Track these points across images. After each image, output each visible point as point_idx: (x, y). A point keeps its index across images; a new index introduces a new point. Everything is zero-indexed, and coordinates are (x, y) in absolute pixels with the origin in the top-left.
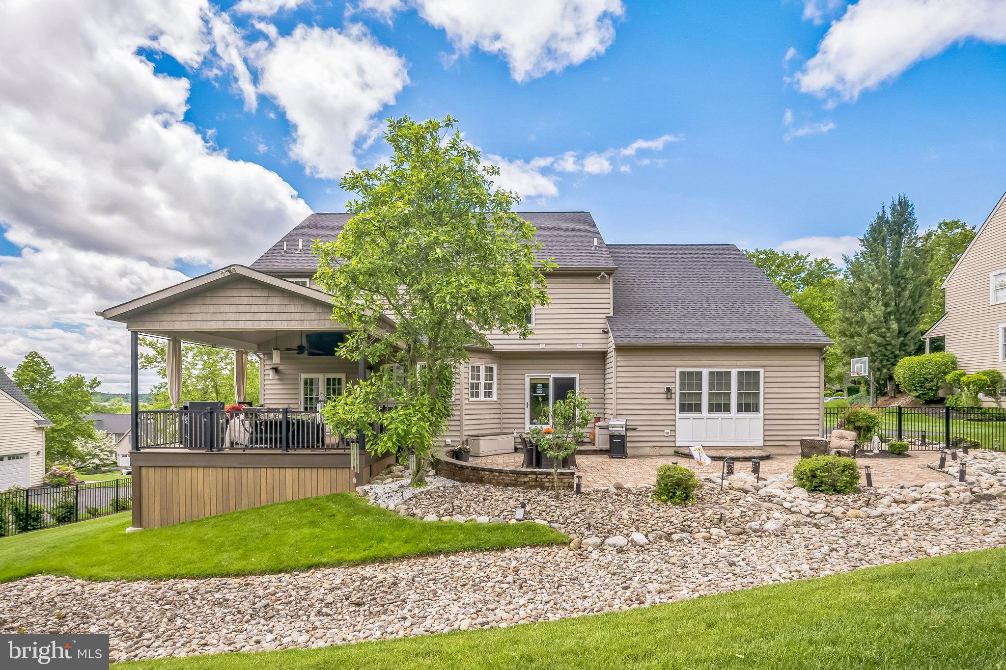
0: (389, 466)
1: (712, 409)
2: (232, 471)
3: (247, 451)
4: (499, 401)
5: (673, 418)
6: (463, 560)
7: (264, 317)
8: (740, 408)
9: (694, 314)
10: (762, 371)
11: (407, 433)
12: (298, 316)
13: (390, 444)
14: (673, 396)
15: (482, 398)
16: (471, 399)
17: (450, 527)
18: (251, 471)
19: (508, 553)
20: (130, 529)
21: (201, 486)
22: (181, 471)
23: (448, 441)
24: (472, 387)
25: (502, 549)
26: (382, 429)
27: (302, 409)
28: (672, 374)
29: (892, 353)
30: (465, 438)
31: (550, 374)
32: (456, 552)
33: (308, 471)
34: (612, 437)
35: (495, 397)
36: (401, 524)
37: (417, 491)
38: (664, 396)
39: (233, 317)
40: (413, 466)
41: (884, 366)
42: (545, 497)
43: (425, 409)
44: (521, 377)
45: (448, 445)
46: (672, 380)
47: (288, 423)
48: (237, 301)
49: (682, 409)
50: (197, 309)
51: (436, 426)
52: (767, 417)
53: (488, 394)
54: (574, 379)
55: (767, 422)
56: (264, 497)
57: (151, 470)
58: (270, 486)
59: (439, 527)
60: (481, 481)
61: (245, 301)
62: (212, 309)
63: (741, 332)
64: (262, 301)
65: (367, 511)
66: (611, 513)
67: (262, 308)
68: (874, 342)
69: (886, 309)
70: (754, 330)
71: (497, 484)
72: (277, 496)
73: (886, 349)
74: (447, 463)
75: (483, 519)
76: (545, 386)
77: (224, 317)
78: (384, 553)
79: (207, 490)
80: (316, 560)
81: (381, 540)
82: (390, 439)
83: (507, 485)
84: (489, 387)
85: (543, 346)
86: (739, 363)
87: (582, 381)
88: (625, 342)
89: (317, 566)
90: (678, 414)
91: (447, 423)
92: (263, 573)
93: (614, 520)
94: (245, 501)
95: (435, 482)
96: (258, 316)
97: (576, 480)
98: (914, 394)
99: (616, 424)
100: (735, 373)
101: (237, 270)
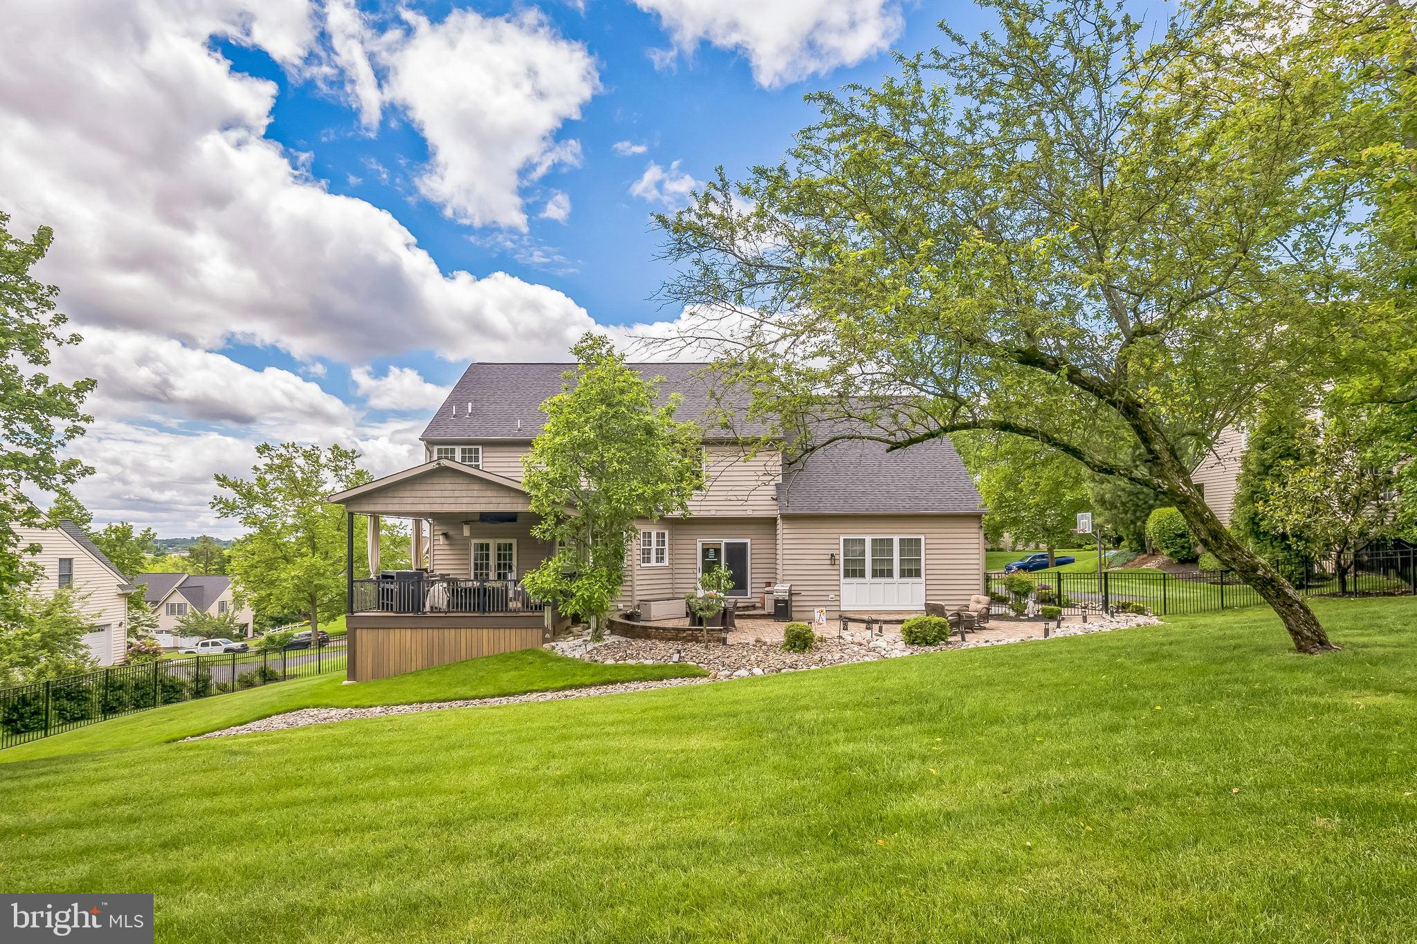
0: (567, 628)
1: (875, 574)
2: (436, 631)
3: (448, 615)
4: (671, 566)
5: (837, 583)
6: (633, 685)
7: (465, 500)
8: (903, 574)
9: (861, 481)
10: (923, 538)
11: (591, 598)
12: (494, 500)
13: (578, 607)
14: (837, 562)
15: (653, 563)
16: (643, 565)
17: (625, 667)
18: (453, 631)
19: (665, 681)
20: (346, 682)
21: (408, 645)
22: (391, 631)
23: (621, 606)
24: (644, 554)
25: (662, 680)
26: (573, 595)
27: (472, 578)
28: (837, 541)
29: (1146, 503)
30: (636, 603)
31: (723, 541)
32: (629, 681)
33: (502, 631)
34: (777, 601)
35: (666, 562)
36: (588, 666)
37: (597, 645)
38: (829, 562)
39: (438, 500)
40: (593, 625)
41: (1138, 518)
42: (698, 648)
43: (604, 580)
44: (693, 542)
45: (620, 610)
46: (837, 547)
47: (485, 590)
48: (442, 486)
49: (846, 575)
50: (407, 494)
51: (612, 593)
52: (928, 582)
53: (660, 559)
54: (745, 544)
55: (928, 587)
56: (463, 653)
57: (365, 631)
58: (469, 644)
59: (616, 667)
60: (648, 637)
61: (450, 487)
62: (419, 494)
63: (903, 500)
64: (463, 487)
65: (559, 660)
66: (744, 657)
67: (464, 493)
68: (1124, 490)
69: (1134, 452)
70: (917, 498)
71: (661, 639)
72: (475, 652)
73: (1138, 499)
74: (620, 623)
75: (650, 662)
76: (718, 551)
77: (431, 500)
78: (578, 683)
79: (414, 648)
80: (530, 688)
81: (574, 675)
82: (577, 603)
83: (670, 640)
84: (660, 552)
85: (713, 513)
86: (900, 530)
87: (754, 547)
88: (790, 512)
89: (532, 691)
90: (843, 580)
91: (621, 588)
92: (493, 697)
93: (744, 661)
94: (447, 657)
95: (610, 639)
96: (460, 500)
97: (723, 635)
98: (1166, 552)
99: (781, 589)
100: (896, 539)
101: (445, 463)
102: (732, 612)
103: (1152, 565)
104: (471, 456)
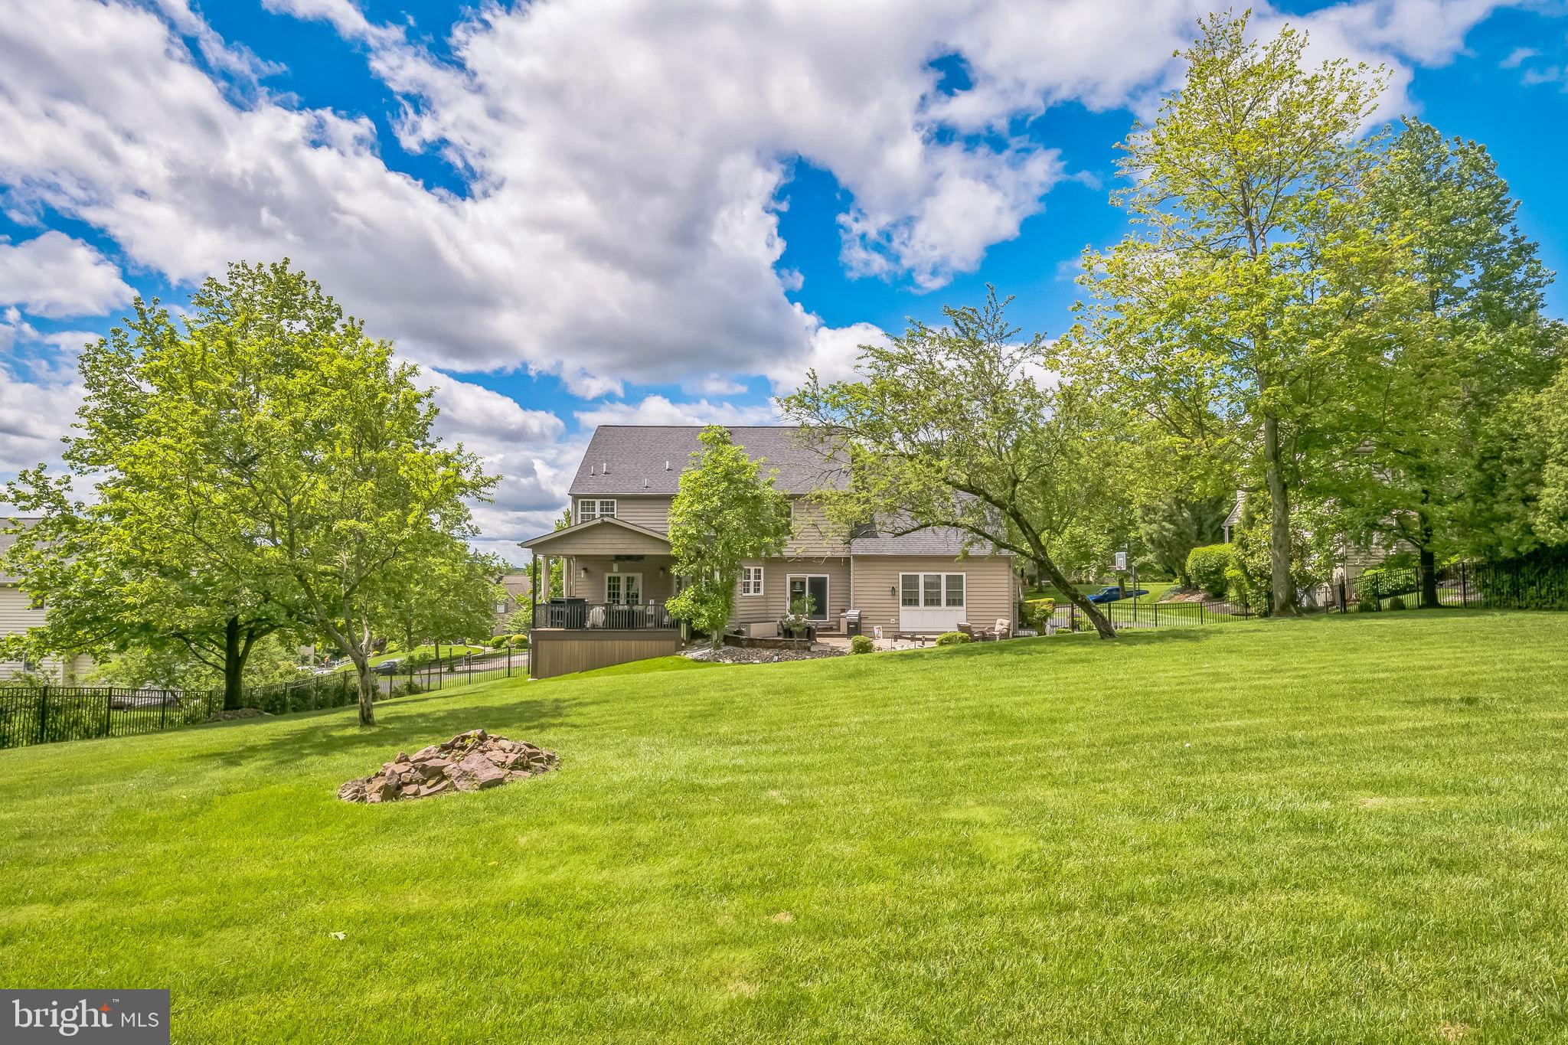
0: (696, 640)
1: (926, 603)
2: (599, 642)
3: (609, 630)
4: (766, 596)
5: (897, 609)
7: (620, 546)
8: (948, 604)
10: (964, 574)
11: (715, 617)
14: (897, 594)
15: (752, 593)
16: (744, 594)
18: (609, 642)
20: (530, 680)
21: (576, 652)
22: (564, 642)
23: (732, 624)
24: (744, 586)
26: (702, 615)
28: (896, 577)
30: (741, 623)
31: (807, 576)
33: (645, 642)
34: (849, 623)
35: (762, 593)
37: (718, 651)
38: (890, 593)
39: (600, 546)
40: (715, 637)
42: (790, 653)
44: (783, 577)
45: (731, 628)
46: (896, 581)
47: (633, 612)
48: (603, 536)
49: (904, 603)
50: (578, 541)
51: (727, 614)
52: (969, 609)
53: (757, 590)
54: (825, 578)
55: (967, 613)
56: (617, 659)
57: (544, 642)
58: (621, 652)
60: (754, 646)
61: (610, 536)
62: (586, 541)
63: (949, 545)
64: (619, 536)
67: (620, 541)
70: (959, 543)
71: (764, 647)
72: (625, 658)
74: (732, 637)
76: (803, 584)
77: (595, 546)
79: (580, 655)
82: (705, 621)
83: (769, 647)
84: (757, 585)
85: (799, 553)
86: (947, 569)
87: (832, 581)
88: (860, 554)
90: (901, 607)
94: (605, 662)
95: (725, 648)
96: (616, 546)
97: (809, 644)
98: (1202, 587)
99: (853, 614)
100: (944, 575)
101: (606, 519)
102: (814, 631)
103: (1195, 599)
104: (607, 507)
